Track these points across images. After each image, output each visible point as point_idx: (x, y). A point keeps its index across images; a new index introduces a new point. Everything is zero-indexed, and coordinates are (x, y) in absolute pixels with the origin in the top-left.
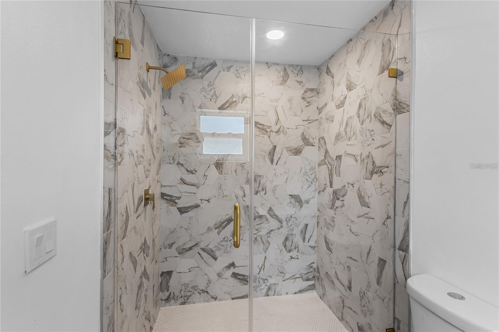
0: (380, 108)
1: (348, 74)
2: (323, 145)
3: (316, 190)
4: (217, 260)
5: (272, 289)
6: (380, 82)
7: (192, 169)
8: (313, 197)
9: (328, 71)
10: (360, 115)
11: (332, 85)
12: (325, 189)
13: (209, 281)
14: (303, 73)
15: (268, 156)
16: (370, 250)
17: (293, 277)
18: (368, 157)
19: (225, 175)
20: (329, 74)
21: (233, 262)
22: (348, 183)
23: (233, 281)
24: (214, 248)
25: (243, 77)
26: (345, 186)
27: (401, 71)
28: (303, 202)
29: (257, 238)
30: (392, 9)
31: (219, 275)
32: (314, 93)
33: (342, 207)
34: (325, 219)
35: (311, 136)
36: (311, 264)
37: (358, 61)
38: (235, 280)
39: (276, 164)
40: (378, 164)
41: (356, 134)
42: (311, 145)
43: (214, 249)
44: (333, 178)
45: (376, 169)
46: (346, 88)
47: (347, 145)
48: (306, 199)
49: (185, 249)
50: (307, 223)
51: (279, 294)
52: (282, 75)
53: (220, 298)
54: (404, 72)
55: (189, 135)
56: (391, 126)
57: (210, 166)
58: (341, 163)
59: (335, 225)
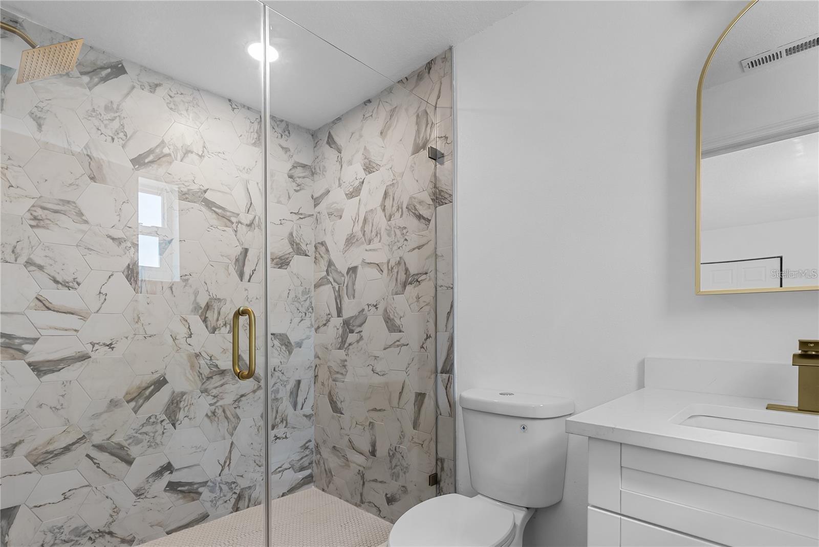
0: (415, 199)
1: (365, 148)
2: (323, 255)
3: (312, 325)
4: (132, 465)
5: (245, 497)
6: (415, 164)
7: (69, 278)
8: (308, 338)
9: (331, 141)
10: (386, 208)
11: (338, 163)
12: (328, 321)
13: (115, 510)
14: (290, 136)
15: (234, 266)
16: (403, 387)
17: (280, 469)
18: (399, 263)
19: (148, 295)
20: (333, 146)
21: (169, 463)
22: (368, 305)
23: (169, 499)
24: (126, 440)
25: (184, 113)
26: (363, 310)
27: (441, 153)
28: (293, 344)
29: (217, 410)
30: (429, 73)
31: (139, 493)
32: (307, 173)
33: (358, 341)
34: (329, 367)
35: (303, 239)
36: (307, 443)
37: (381, 133)
38: (173, 495)
39: (249, 281)
40: (413, 270)
41: (380, 234)
42: (303, 254)
43: (125, 444)
44: (343, 302)
45: (410, 279)
46: (364, 169)
47: (366, 250)
48: (297, 340)
49: (51, 452)
50: (300, 379)
51: (256, 503)
52: (257, 130)
53: (140, 538)
54: (445, 154)
55: (59, 204)
56: (429, 221)
57: (112, 275)
58: (356, 278)
59: (347, 372)
